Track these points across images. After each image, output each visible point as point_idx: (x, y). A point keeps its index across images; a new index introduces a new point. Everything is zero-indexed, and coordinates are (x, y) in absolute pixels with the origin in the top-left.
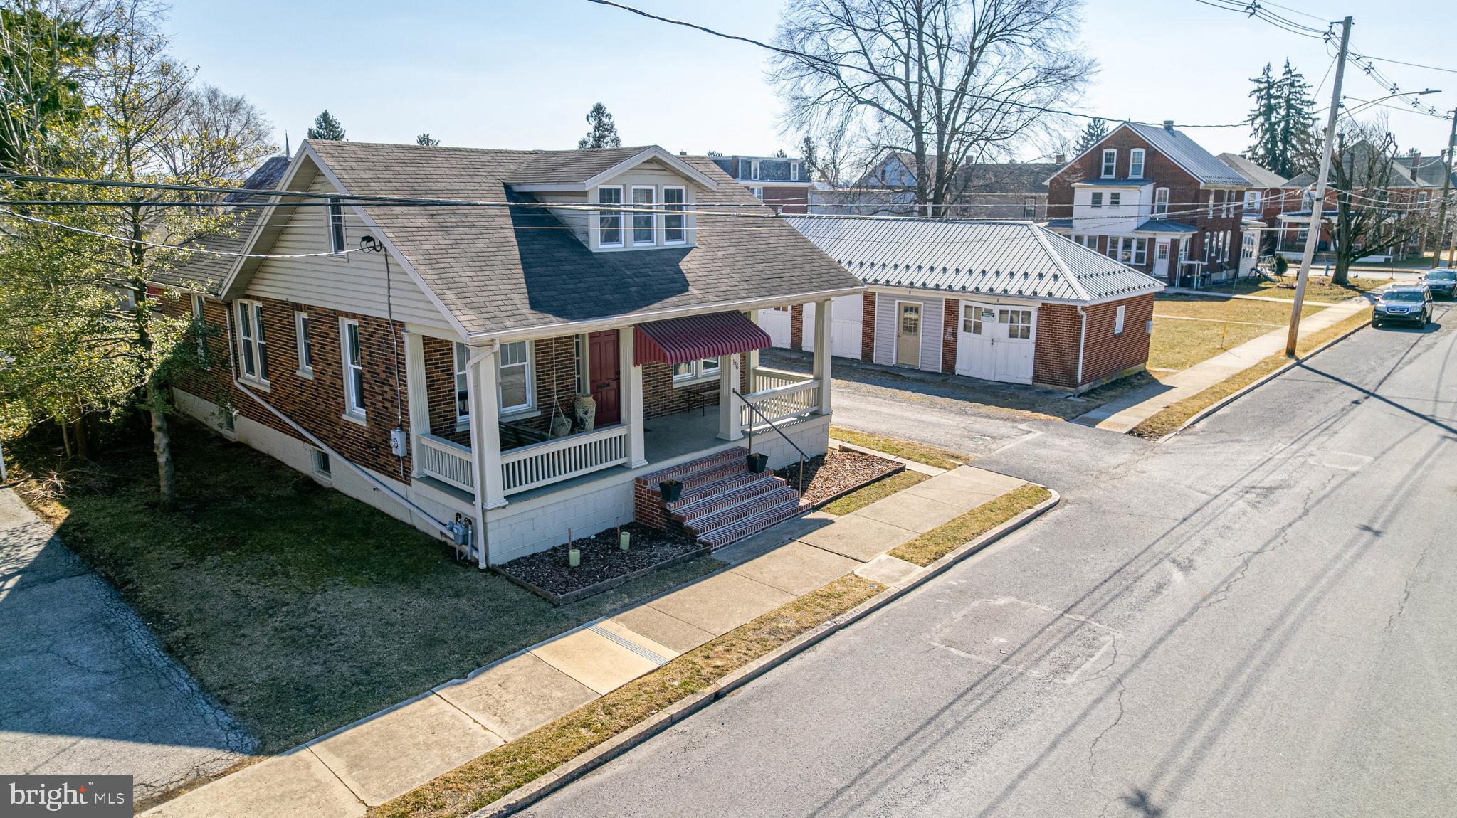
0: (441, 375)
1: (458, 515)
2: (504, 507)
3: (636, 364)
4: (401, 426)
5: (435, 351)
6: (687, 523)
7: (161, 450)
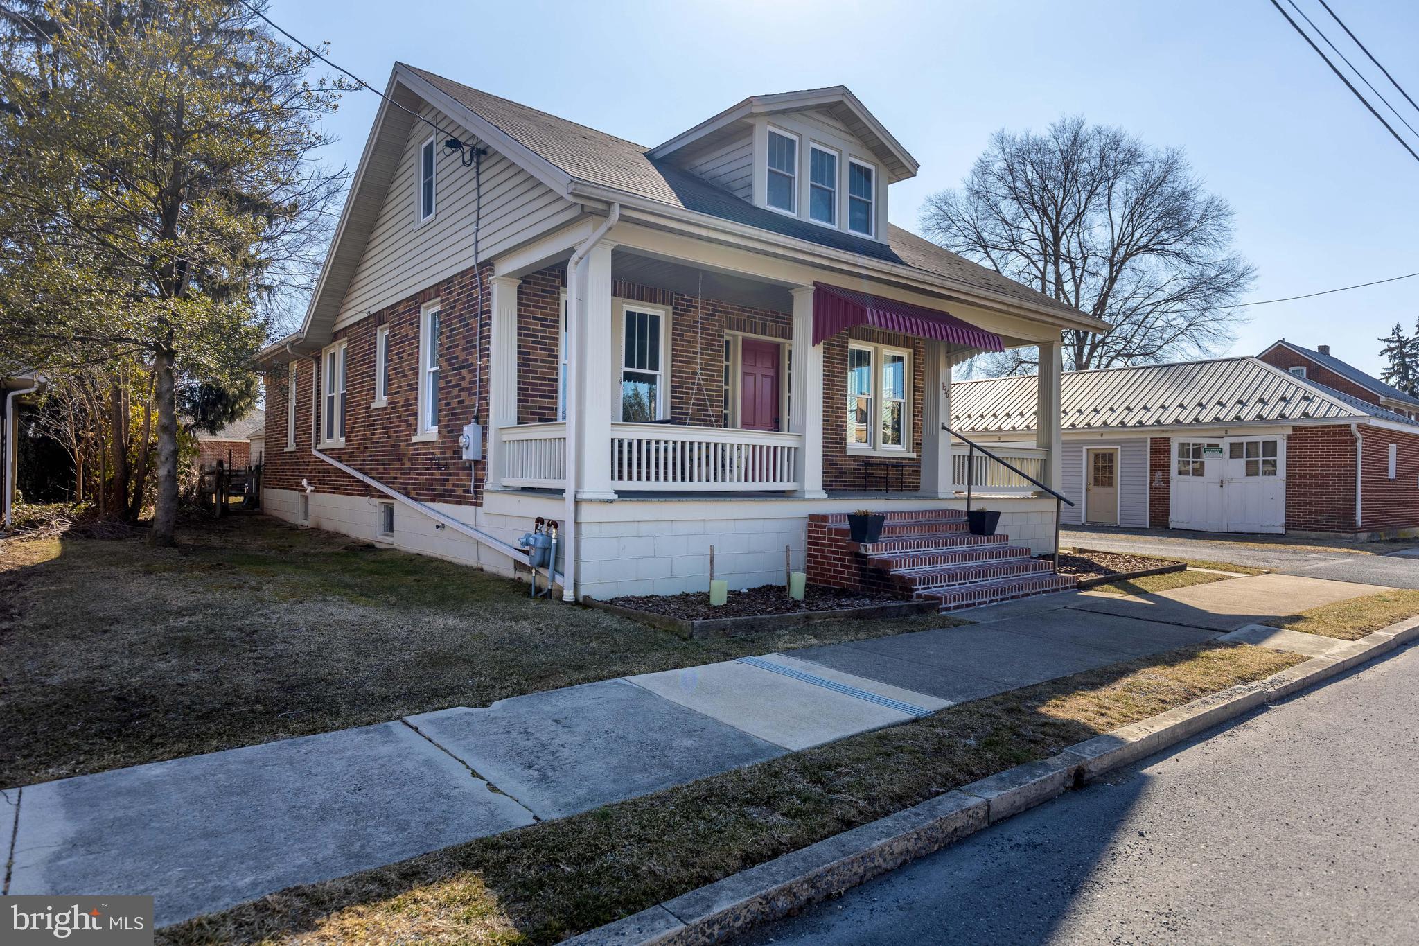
0: (539, 354)
1: (540, 521)
2: (610, 501)
3: (816, 341)
4: (477, 419)
5: (535, 318)
6: (895, 571)
7: (163, 459)
